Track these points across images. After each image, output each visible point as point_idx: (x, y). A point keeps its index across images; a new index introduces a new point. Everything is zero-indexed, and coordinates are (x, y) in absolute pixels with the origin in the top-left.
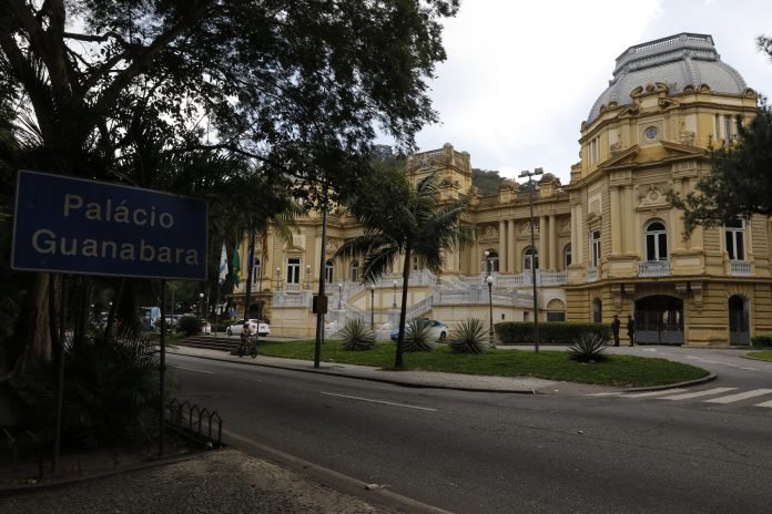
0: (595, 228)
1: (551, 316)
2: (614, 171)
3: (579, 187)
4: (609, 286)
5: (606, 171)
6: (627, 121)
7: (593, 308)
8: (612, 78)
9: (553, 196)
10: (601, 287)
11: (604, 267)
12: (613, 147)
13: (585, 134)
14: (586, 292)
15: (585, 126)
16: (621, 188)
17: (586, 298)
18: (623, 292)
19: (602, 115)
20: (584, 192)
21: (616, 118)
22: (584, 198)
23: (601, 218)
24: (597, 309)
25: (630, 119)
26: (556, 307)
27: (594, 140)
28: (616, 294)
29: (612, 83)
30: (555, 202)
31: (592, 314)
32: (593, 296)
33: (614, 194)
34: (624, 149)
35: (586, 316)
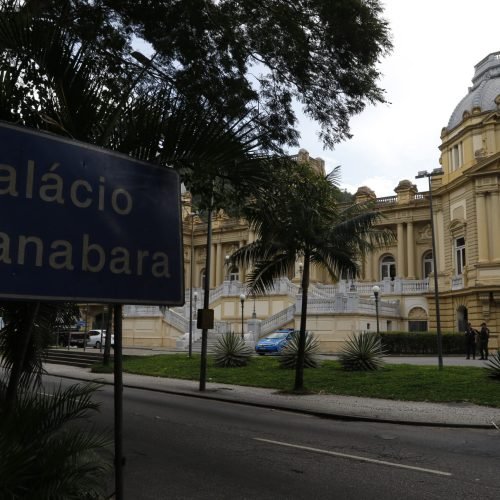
0: (459, 235)
1: (413, 325)
2: (480, 177)
3: (440, 193)
4: (477, 293)
5: (471, 178)
6: (493, 127)
7: (458, 317)
8: (472, 85)
9: (411, 203)
10: (466, 295)
11: (470, 274)
12: (477, 153)
13: (446, 140)
14: (450, 301)
15: (446, 132)
16: (487, 194)
17: (450, 306)
18: (491, 300)
19: (464, 120)
20: (446, 199)
21: (481, 123)
22: (445, 205)
23: (465, 225)
24: (462, 318)
25: (495, 125)
26: (417, 316)
27: (456, 147)
28: (484, 302)
29: (471, 90)
30: (413, 209)
31: (457, 322)
32: (457, 304)
33: (480, 200)
34: (489, 155)
35: (450, 324)
